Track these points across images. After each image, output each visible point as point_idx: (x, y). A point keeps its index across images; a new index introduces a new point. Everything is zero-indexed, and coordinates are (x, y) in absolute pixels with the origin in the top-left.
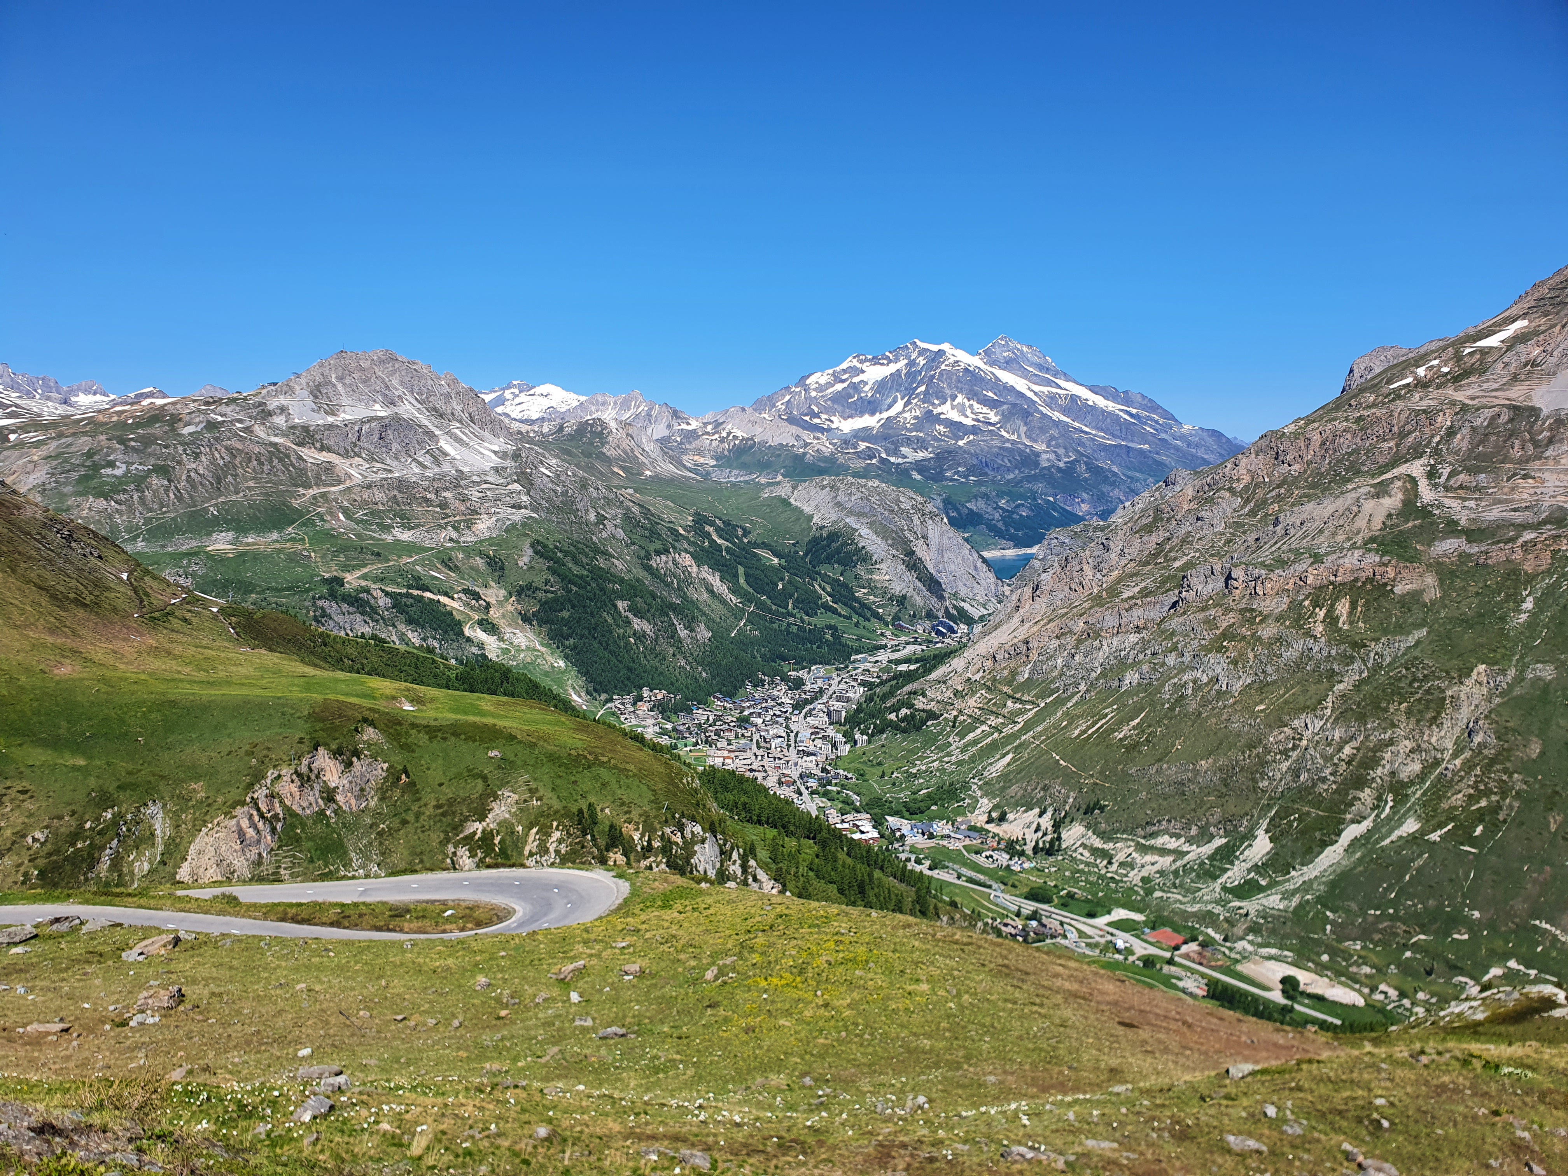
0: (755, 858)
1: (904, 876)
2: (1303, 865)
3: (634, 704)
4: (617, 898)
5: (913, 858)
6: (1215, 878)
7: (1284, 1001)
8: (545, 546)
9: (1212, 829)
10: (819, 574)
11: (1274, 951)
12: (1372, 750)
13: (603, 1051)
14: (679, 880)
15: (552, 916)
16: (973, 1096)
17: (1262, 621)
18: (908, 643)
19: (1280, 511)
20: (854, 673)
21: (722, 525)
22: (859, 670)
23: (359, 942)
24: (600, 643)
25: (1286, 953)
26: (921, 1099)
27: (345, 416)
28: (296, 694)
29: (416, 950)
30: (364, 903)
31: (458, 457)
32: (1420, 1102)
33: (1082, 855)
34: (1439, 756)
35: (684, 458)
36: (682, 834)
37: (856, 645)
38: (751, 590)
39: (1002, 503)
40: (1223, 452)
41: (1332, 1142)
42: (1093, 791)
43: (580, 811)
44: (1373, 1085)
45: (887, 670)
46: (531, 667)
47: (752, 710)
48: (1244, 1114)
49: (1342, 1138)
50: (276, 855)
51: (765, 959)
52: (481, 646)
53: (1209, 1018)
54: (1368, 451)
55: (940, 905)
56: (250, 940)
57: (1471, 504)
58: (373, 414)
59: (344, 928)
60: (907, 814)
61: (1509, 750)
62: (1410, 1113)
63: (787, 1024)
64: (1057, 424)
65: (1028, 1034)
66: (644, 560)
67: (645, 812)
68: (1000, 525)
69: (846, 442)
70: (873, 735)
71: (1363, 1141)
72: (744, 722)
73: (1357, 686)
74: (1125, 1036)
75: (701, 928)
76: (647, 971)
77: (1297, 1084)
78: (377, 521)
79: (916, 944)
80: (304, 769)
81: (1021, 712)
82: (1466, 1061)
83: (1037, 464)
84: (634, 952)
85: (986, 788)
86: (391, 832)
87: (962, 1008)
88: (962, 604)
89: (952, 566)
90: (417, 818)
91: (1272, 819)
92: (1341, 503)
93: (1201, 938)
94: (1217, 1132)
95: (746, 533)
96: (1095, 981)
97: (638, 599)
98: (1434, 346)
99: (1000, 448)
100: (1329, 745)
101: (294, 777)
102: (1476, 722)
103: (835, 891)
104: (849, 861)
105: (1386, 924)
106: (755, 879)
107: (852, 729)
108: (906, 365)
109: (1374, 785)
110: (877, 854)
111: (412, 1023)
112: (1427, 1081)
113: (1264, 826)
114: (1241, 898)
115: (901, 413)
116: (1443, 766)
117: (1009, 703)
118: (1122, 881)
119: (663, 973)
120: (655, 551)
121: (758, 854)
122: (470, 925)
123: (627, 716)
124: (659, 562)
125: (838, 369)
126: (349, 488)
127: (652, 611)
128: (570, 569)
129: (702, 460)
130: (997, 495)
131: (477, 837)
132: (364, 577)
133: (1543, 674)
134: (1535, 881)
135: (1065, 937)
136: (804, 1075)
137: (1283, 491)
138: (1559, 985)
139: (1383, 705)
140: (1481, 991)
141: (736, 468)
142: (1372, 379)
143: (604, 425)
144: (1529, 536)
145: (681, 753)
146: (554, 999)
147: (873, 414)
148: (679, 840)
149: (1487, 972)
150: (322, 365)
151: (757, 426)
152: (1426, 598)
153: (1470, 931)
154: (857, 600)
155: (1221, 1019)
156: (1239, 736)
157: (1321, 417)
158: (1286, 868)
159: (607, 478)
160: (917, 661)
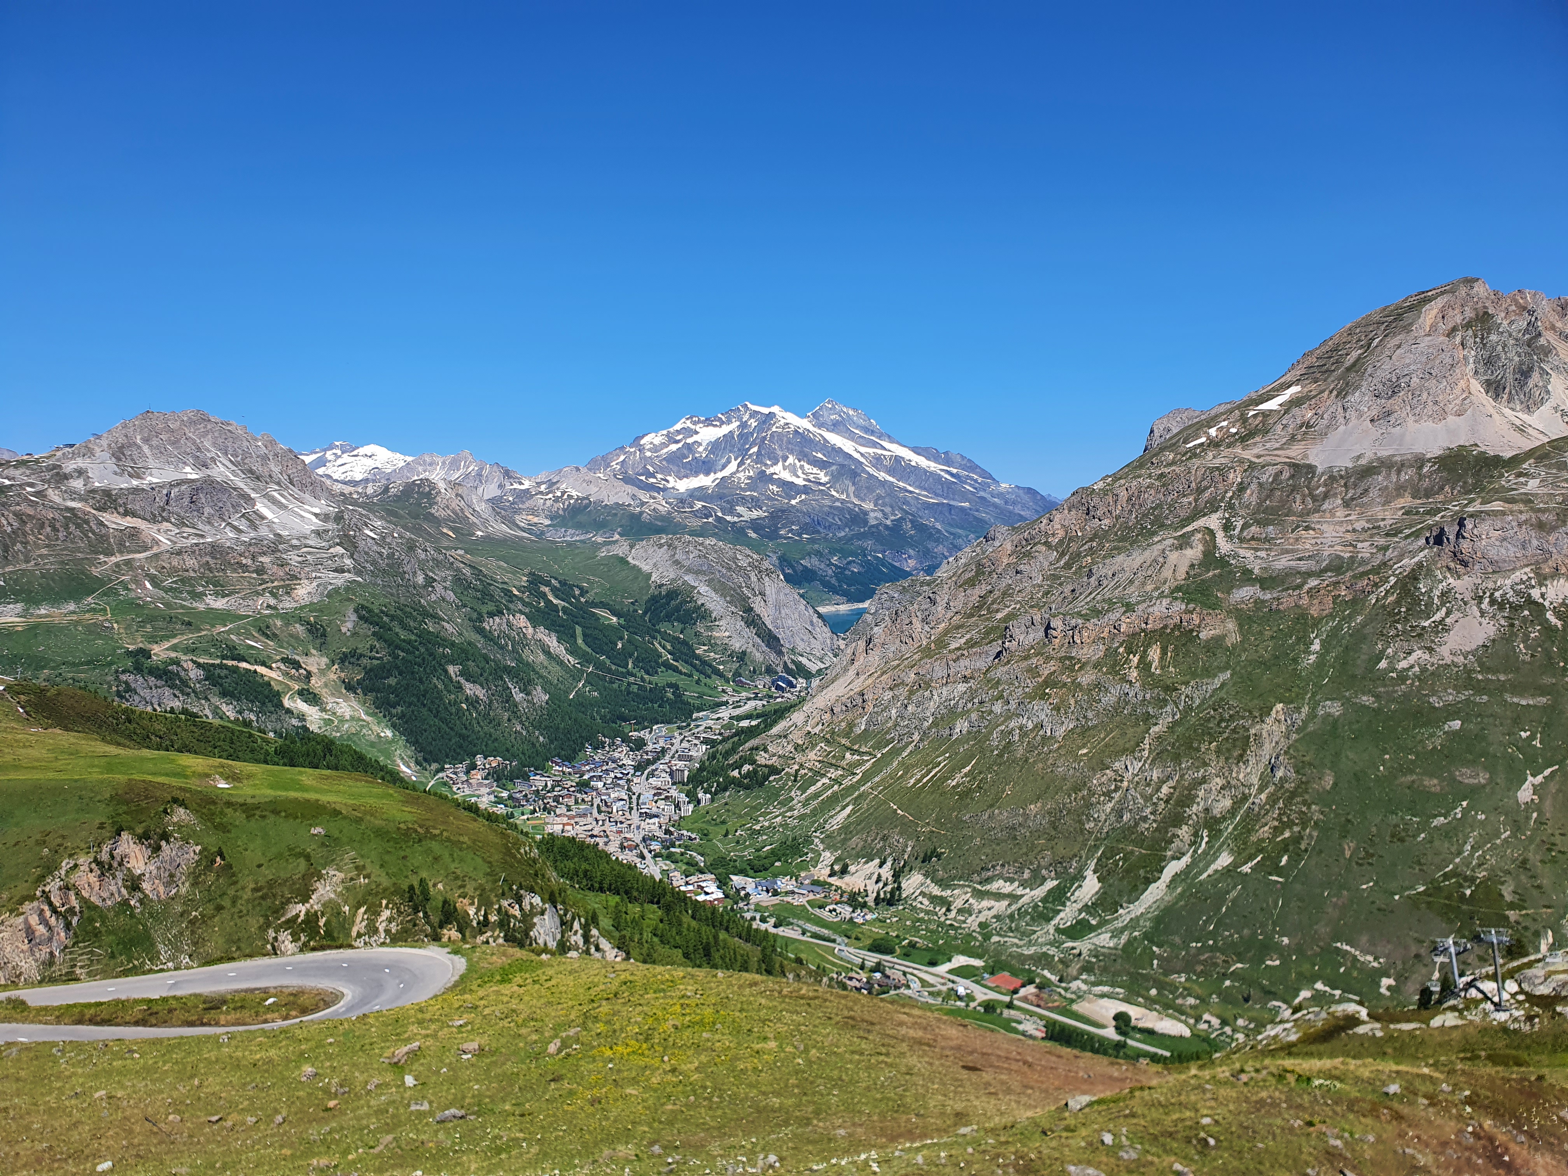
0: (597, 926)
1: (750, 935)
2: (1129, 903)
3: (467, 773)
4: (453, 975)
5: (758, 917)
6: (1049, 920)
7: (1118, 1037)
8: (370, 611)
9: (1044, 872)
10: (659, 632)
11: (1106, 989)
12: (1186, 788)
13: (441, 1136)
14: (518, 953)
15: (383, 998)
16: (824, 1150)
17: (1080, 668)
18: (749, 699)
19: (1094, 563)
20: (696, 731)
21: (558, 585)
22: (701, 728)
23: (169, 1039)
24: (430, 710)
25: (1118, 990)
26: (772, 1158)
27: (152, 479)
28: (96, 776)
29: (233, 1043)
30: (174, 997)
31: (276, 520)
32: (1242, 1118)
33: (921, 903)
34: (1247, 791)
35: (517, 518)
36: (520, 906)
37: (697, 702)
38: (589, 650)
39: (835, 560)
40: (1038, 509)
41: (1165, 1164)
42: (930, 839)
43: (411, 888)
44: (1199, 1106)
45: (728, 727)
46: (355, 738)
47: (592, 774)
48: (1083, 1144)
49: (1173, 1158)
50: (71, 953)
51: (610, 1028)
52: (302, 717)
53: (1048, 1056)
54: (1171, 505)
55: (785, 962)
56: (40, 1048)
57: (1262, 554)
58: (183, 477)
59: (151, 1026)
60: (751, 872)
61: (1307, 782)
62: (1234, 1129)
63: (634, 1092)
64: (884, 483)
65: (876, 1084)
66: (476, 622)
67: (481, 885)
68: (833, 581)
69: (682, 501)
70: (716, 793)
71: (1192, 1160)
72: (584, 786)
73: (1171, 728)
74: (969, 1079)
75: (543, 1001)
76: (487, 1049)
77: (1131, 1110)
78: (188, 588)
79: (763, 1001)
80: (104, 857)
81: (860, 763)
82: (1280, 1077)
83: (866, 522)
84: (473, 1030)
85: (827, 841)
86: (204, 919)
87: (810, 1063)
88: (800, 659)
89: (790, 622)
90: (234, 902)
91: (1099, 860)
92: (1149, 555)
93: (1037, 981)
94: (1058, 1163)
95: (583, 592)
96: (939, 1027)
97: (470, 663)
98: (1222, 409)
99: (831, 507)
100: (1148, 785)
101: (93, 866)
102: (1277, 758)
103: (680, 955)
104: (694, 923)
105: (1206, 955)
106: (598, 949)
107: (695, 788)
108: (738, 427)
109: (1190, 822)
110: (722, 915)
111: (229, 1123)
112: (1247, 1097)
113: (1092, 867)
114: (1074, 938)
115: (735, 473)
116: (1251, 801)
117: (848, 755)
118: (960, 928)
119: (503, 1050)
120: (488, 613)
121: (601, 923)
122: (293, 1013)
123: (460, 785)
124: (493, 624)
125: (671, 430)
126: (156, 555)
127: (485, 675)
128: (397, 634)
129: (536, 520)
130: (830, 552)
131: (300, 920)
132: (174, 648)
133: (1332, 710)
134: (1335, 905)
135: (908, 987)
136: (652, 1143)
137: (1094, 544)
138: (1361, 1003)
139: (1195, 745)
140: (1293, 1013)
141: (572, 527)
142: (1171, 438)
143: (432, 486)
144: (1313, 583)
145: (518, 822)
146: (387, 1085)
147: (707, 474)
148: (517, 913)
149: (1297, 995)
150: (125, 426)
151: (592, 486)
152: (1229, 642)
153: (1281, 957)
154: (698, 657)
155: (1060, 1057)
156: (1065, 779)
157: (1127, 474)
158: (1114, 907)
159: (436, 539)
160: (758, 716)
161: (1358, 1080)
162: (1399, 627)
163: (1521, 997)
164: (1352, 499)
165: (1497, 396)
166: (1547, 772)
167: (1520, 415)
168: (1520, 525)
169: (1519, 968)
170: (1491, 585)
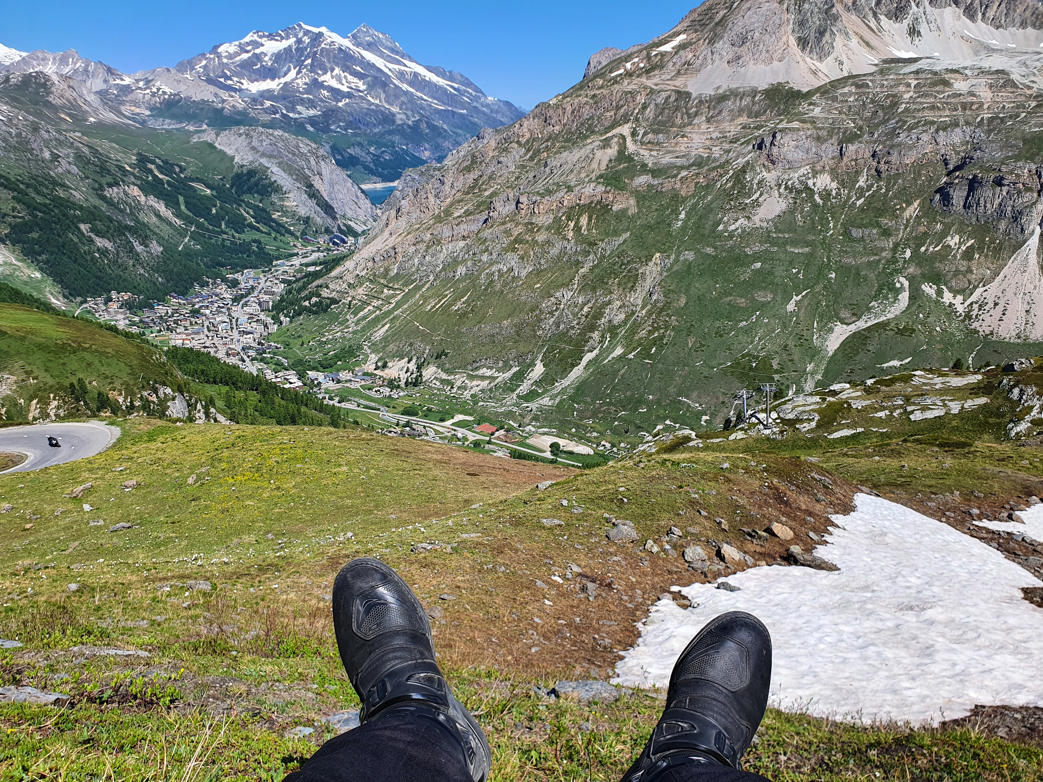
0: (214, 406)
1: (322, 408)
2: (561, 379)
3: (106, 304)
4: (112, 439)
5: (327, 396)
6: (513, 391)
7: (552, 457)
8: (7, 179)
9: (511, 362)
10: (243, 201)
11: (546, 430)
12: (599, 308)
13: (115, 540)
14: (158, 422)
15: (59, 456)
16: (382, 528)
17: (538, 230)
18: (314, 251)
19: (548, 157)
20: (276, 274)
21: (161, 164)
22: (280, 272)
24: (69, 257)
25: (553, 430)
26: (349, 535)
32: (642, 486)
33: (435, 384)
34: (634, 309)
35: (123, 108)
36: (157, 395)
37: (275, 253)
38: (191, 214)
39: (372, 149)
40: (513, 117)
41: (598, 514)
42: (440, 344)
43: (72, 385)
44: (617, 482)
45: (300, 271)
46: (10, 278)
47: (201, 304)
48: (550, 507)
49: (603, 511)
51: (231, 465)
53: (516, 466)
54: (599, 117)
55: (347, 423)
57: (654, 153)
60: (321, 369)
61: (670, 303)
62: (637, 493)
63: (251, 503)
64: (406, 93)
65: (413, 487)
66: (98, 190)
67: (125, 381)
68: (372, 165)
69: (254, 100)
70: (293, 317)
71: (614, 511)
72: (195, 313)
73: (592, 270)
74: (472, 481)
75: (180, 451)
76: (143, 484)
77: (577, 487)
79: (337, 443)
81: (394, 296)
82: (663, 463)
83: (394, 122)
84: (131, 473)
85: (373, 347)
87: (370, 478)
88: (350, 223)
89: (341, 195)
91: (545, 353)
92: (583, 152)
93: (506, 427)
94: (536, 518)
95: (182, 170)
96: (451, 453)
97: (97, 222)
98: (635, 49)
99: (368, 109)
100: (576, 306)
102: (654, 287)
104: (283, 402)
105: (605, 408)
106: (216, 421)
107: (278, 314)
108: (295, 42)
109: (600, 329)
110: (302, 396)
112: (644, 475)
113: (540, 358)
114: (528, 401)
115: (294, 80)
116: (636, 315)
117: (385, 291)
118: (459, 398)
119: (155, 484)
120: (107, 184)
121: (217, 404)
123: (101, 313)
124: (112, 193)
125: (242, 41)
127: (111, 231)
128: (33, 198)
129: (138, 110)
130: (368, 144)
133: (689, 257)
134: (681, 375)
135: (427, 435)
136: (268, 532)
137: (549, 144)
138: (692, 429)
139: (606, 280)
140: (653, 437)
141: (168, 118)
142: (601, 69)
143: (47, 78)
144: (684, 173)
145: (149, 338)
146: (70, 511)
147: (273, 79)
148: (155, 400)
149: (655, 428)
151: (181, 84)
152: (630, 213)
153: (647, 406)
154: (274, 221)
155: (524, 465)
156: (526, 304)
157: (572, 94)
158: (552, 383)
159: (56, 122)
160: (321, 264)
161: (705, 462)
162: (732, 203)
163: (778, 421)
164: (712, 117)
165: (803, 49)
166: (804, 294)
167: (815, 62)
168: (807, 138)
169: (779, 405)
170: (786, 177)
